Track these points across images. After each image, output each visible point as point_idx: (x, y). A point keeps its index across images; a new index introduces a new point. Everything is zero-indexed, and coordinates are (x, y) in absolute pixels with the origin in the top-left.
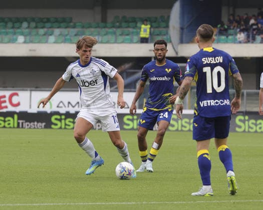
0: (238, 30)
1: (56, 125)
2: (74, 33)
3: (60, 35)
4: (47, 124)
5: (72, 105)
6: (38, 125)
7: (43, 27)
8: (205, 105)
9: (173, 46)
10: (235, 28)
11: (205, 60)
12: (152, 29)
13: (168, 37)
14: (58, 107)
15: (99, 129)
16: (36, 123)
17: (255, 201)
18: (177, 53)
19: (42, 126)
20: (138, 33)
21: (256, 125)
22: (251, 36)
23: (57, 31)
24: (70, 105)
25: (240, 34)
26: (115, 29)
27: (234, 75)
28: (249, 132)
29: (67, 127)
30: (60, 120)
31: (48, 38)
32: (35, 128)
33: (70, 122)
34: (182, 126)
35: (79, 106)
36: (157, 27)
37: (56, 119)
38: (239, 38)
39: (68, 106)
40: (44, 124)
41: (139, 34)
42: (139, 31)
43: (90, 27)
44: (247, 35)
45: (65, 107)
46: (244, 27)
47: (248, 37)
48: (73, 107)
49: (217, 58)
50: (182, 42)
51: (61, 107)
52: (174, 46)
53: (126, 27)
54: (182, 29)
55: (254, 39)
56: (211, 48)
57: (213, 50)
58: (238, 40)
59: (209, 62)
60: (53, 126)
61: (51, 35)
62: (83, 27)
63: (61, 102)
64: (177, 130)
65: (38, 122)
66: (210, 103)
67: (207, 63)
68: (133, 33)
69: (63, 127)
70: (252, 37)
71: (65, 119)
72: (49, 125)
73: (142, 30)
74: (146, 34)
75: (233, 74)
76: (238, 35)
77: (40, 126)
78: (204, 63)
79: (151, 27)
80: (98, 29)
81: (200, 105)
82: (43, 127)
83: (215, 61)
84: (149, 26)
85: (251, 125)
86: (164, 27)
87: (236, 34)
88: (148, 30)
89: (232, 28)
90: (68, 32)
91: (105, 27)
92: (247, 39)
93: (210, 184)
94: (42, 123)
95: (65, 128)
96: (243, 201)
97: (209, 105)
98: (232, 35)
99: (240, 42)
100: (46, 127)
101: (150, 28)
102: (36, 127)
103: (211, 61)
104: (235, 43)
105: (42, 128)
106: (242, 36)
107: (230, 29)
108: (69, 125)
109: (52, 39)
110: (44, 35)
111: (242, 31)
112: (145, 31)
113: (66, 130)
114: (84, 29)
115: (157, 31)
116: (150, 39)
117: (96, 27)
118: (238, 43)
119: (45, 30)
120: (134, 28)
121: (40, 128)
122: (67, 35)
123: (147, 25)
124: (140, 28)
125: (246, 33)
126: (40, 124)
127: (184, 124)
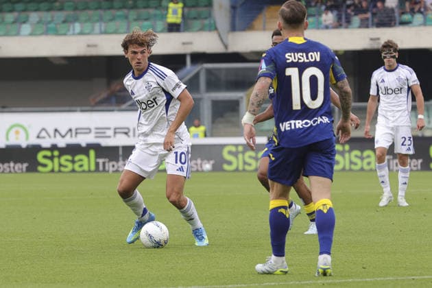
0: (323, 8)
1: (45, 166)
2: (63, 19)
3: (39, 22)
4: (30, 164)
5: (60, 134)
6: (16, 168)
7: (11, 11)
8: (288, 129)
9: (220, 36)
10: (319, 4)
11: (290, 57)
12: (186, 10)
13: (212, 22)
14: (38, 137)
15: (113, 172)
16: (12, 164)
17: (357, 280)
18: (226, 47)
19: (22, 169)
20: (164, 17)
21: (362, 158)
22: (343, 17)
23: (34, 17)
24: (57, 134)
25: (326, 14)
26: (125, 11)
27: (339, 84)
28: (351, 170)
29: (62, 169)
30: (52, 158)
31: (20, 28)
32: (10, 172)
33: (67, 160)
34: (245, 163)
35: (71, 136)
36: (193, 6)
37: (45, 157)
38: (325, 21)
39: (55, 136)
40: (25, 165)
41: (166, 18)
42: (165, 12)
43: (86, 8)
44: (338, 15)
45: (50, 136)
46: (333, 3)
47: (339, 18)
48: (63, 137)
49: (312, 53)
50: (233, 28)
51: (44, 138)
52: (222, 36)
53: (145, 8)
54: (233, 8)
55: (348, 22)
56: (302, 38)
57: (305, 41)
58: (324, 23)
59: (296, 61)
60: (40, 168)
61: (24, 22)
62: (76, 9)
63: (44, 129)
64: (237, 170)
65: (15, 162)
66: (295, 124)
67: (292, 61)
68: (155, 15)
69: (56, 168)
70: (346, 18)
71: (59, 157)
72: (33, 166)
73: (170, 11)
74: (177, 18)
75: (337, 82)
76: (324, 17)
77: (19, 169)
78: (288, 61)
79: (185, 6)
80: (99, 12)
81: (280, 130)
82: (24, 169)
83: (307, 58)
84: (181, 5)
85: (355, 160)
86: (206, 6)
87: (320, 15)
88: (180, 11)
89: (313, 4)
90: (53, 17)
91: (110, 8)
92: (338, 22)
93: (283, 256)
94: (22, 163)
95: (60, 171)
96: (338, 281)
97: (293, 127)
98: (313, 16)
99: (327, 27)
100: (29, 170)
101: (183, 8)
102: (12, 170)
103: (299, 59)
104: (318, 28)
105: (22, 172)
106: (329, 18)
107: (311, 6)
108: (66, 167)
109: (26, 28)
110: (14, 22)
111: (329, 9)
112: (175, 12)
113: (61, 174)
114: (78, 13)
115: (194, 12)
116: (182, 25)
117: (96, 9)
118: (322, 28)
119: (16, 14)
120: (156, 8)
121: (20, 171)
122: (49, 22)
123: (177, 3)
124: (167, 8)
125: (335, 12)
126: (18, 166)
127: (248, 160)
